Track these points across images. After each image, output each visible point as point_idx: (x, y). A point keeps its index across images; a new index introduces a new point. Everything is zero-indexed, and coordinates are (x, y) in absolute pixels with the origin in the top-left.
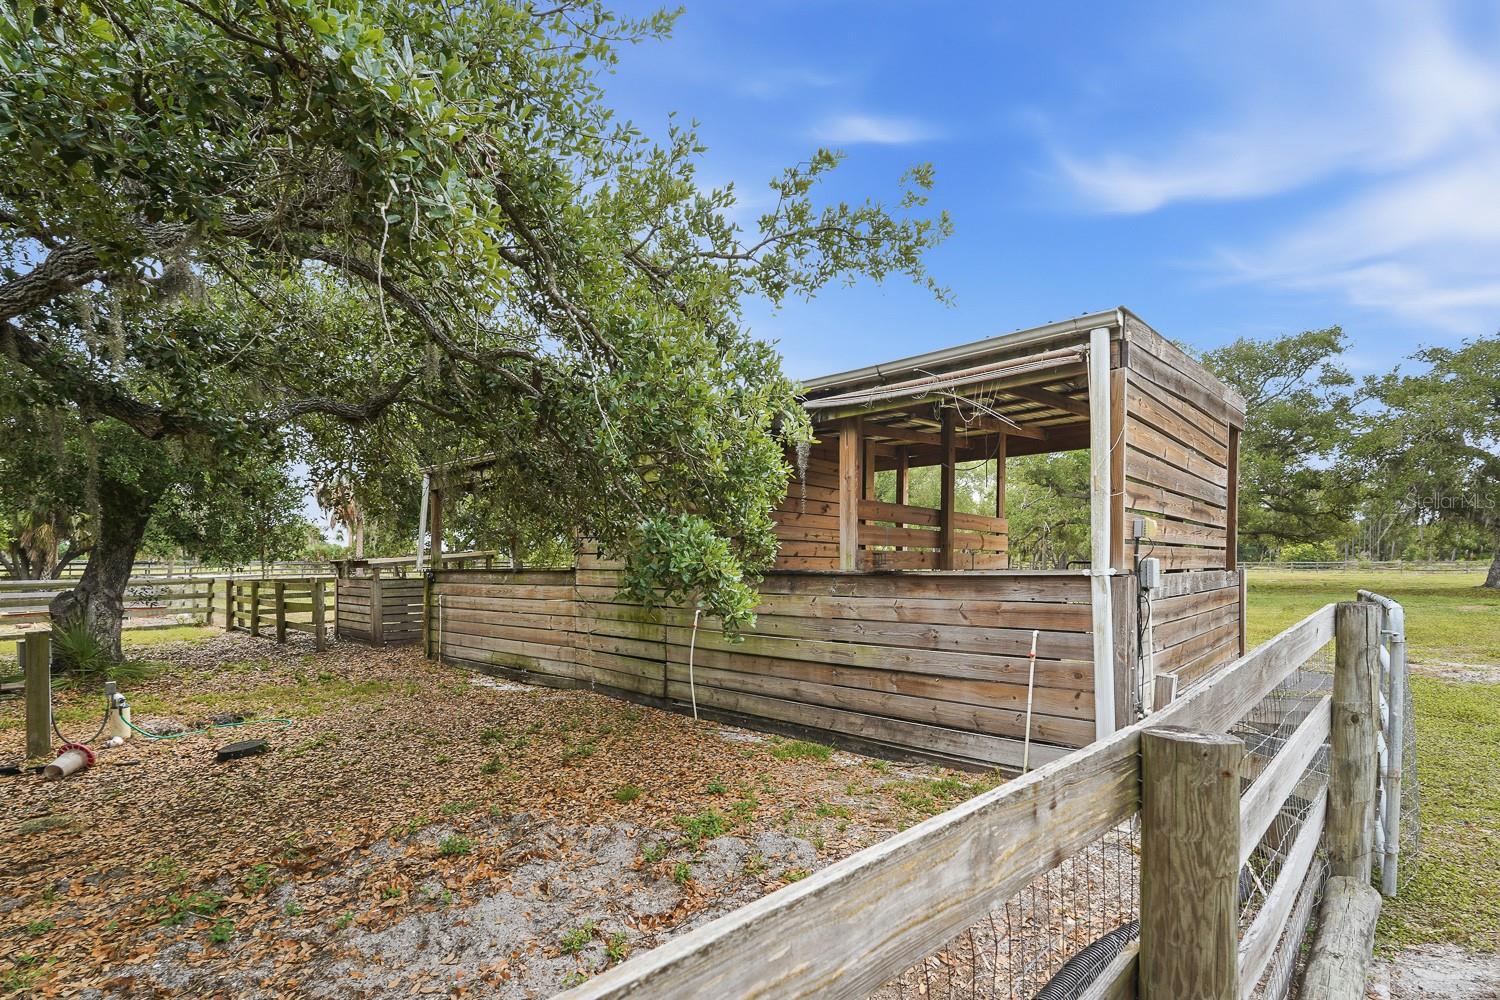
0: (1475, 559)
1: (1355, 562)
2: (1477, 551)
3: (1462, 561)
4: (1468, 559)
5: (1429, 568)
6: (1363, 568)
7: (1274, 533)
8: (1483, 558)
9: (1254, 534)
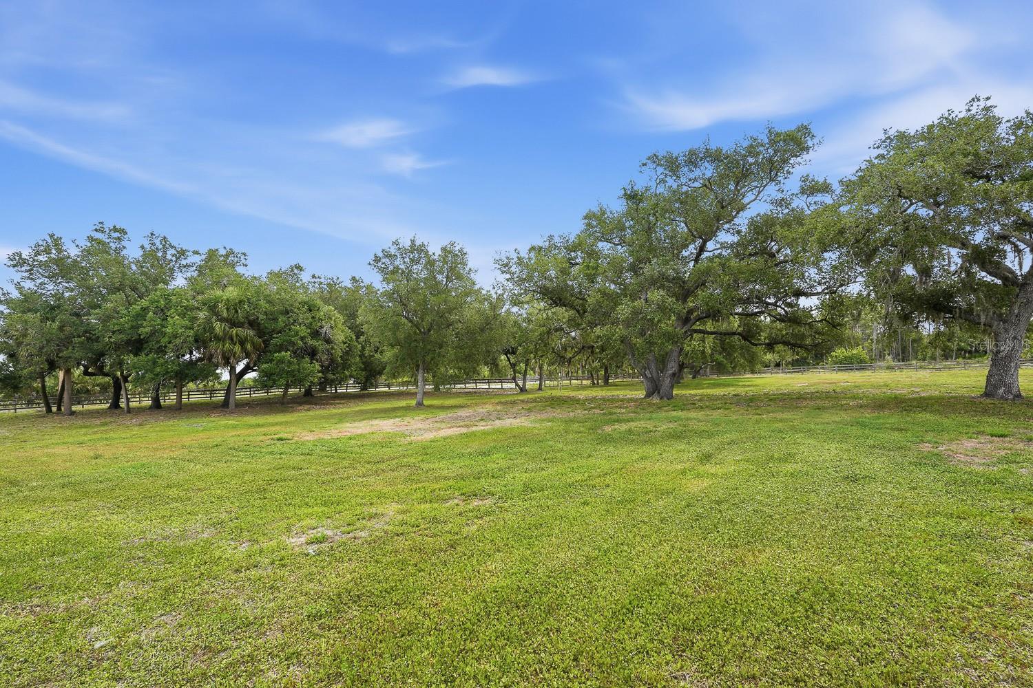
0: (969, 358)
1: (883, 364)
2: (970, 352)
3: (960, 360)
4: (964, 358)
5: (937, 366)
6: (889, 368)
7: (785, 343)
8: (975, 357)
9: (768, 345)
